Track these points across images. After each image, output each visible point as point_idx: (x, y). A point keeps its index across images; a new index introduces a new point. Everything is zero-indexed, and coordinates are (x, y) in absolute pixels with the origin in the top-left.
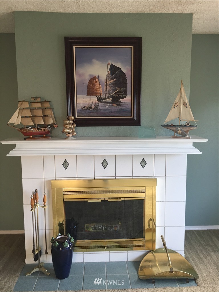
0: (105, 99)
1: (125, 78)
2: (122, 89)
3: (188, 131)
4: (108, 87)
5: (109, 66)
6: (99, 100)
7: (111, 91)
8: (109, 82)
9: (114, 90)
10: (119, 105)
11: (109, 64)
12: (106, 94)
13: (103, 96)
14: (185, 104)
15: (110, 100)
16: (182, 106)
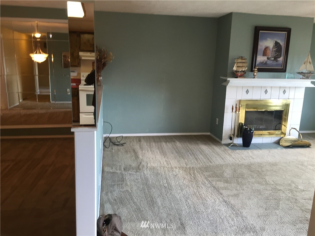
0: (271, 58)
1: (281, 48)
2: (279, 53)
3: (310, 76)
4: (273, 52)
5: (275, 42)
6: (268, 58)
7: (274, 54)
8: (273, 50)
9: (276, 54)
10: (277, 61)
11: (274, 41)
12: (271, 56)
13: (270, 57)
14: (310, 63)
15: (273, 59)
16: (308, 63)
